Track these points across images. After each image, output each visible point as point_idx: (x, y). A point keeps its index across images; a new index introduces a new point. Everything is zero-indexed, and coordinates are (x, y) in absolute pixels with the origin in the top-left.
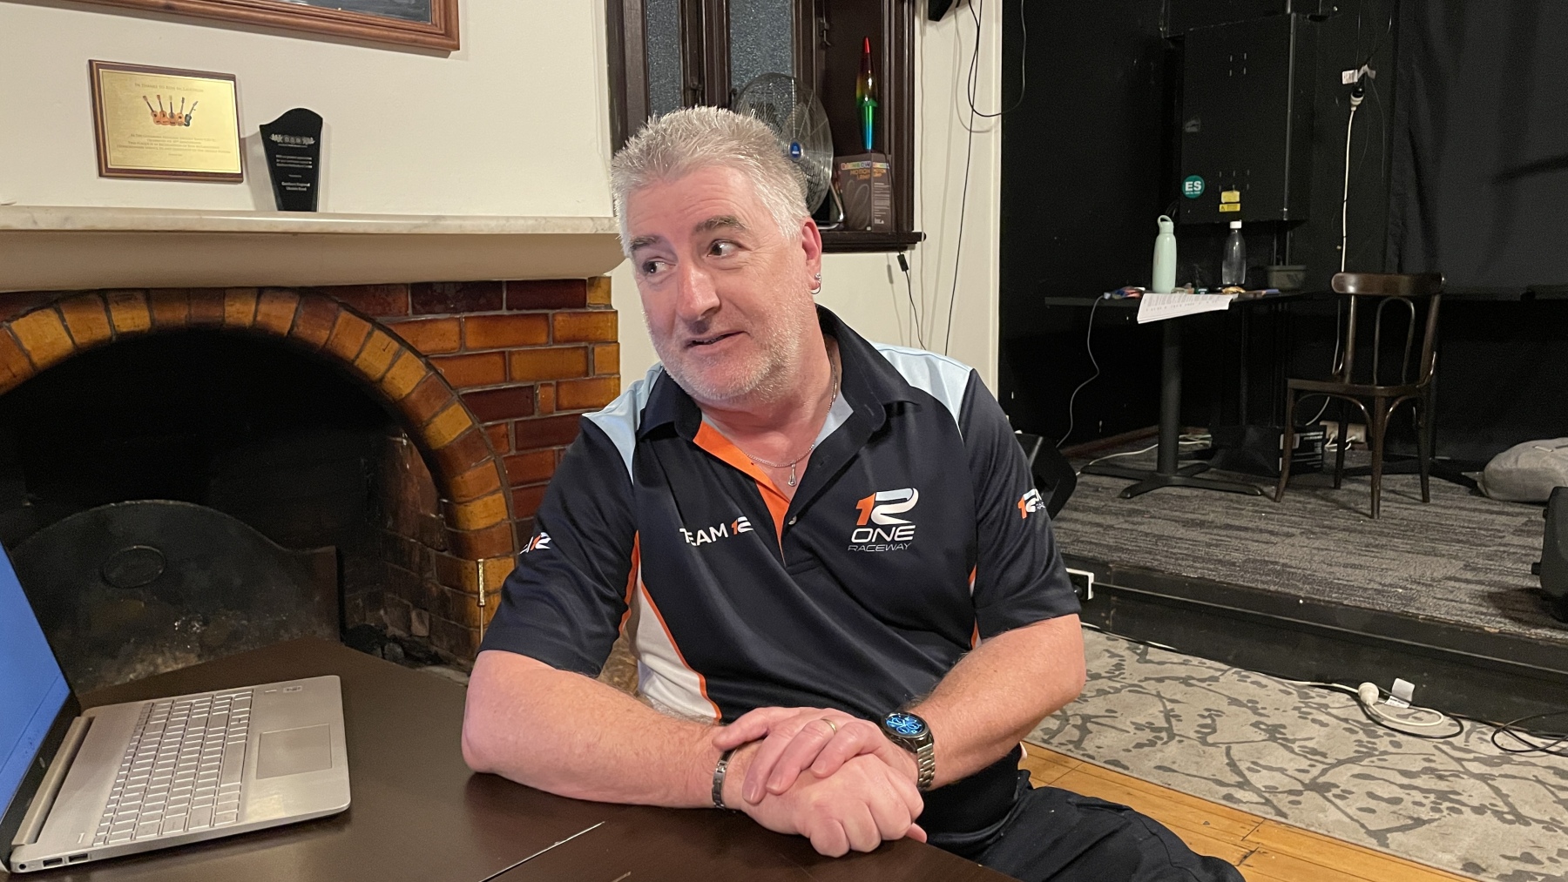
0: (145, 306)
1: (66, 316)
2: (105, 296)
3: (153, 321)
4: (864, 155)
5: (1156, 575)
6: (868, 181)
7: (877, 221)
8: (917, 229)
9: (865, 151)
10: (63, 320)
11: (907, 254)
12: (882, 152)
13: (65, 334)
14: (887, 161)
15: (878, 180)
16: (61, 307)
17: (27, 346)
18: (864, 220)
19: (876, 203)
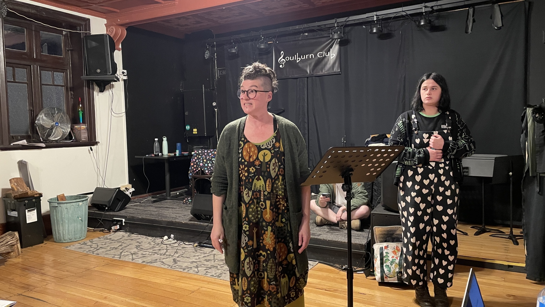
4: (79, 124)
5: (135, 218)
6: (80, 130)
7: (83, 140)
8: (97, 141)
9: (80, 123)
11: (92, 147)
12: (85, 123)
14: (86, 126)
15: (83, 130)
18: (80, 139)
19: (83, 135)
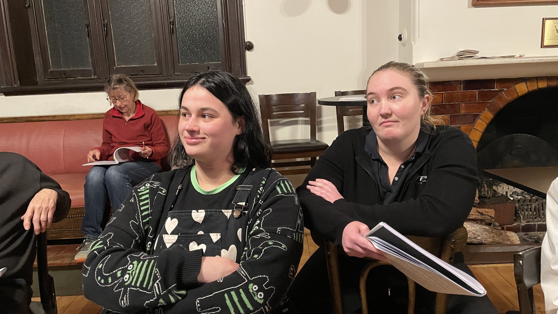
0: (546, 81)
1: (528, 84)
2: (538, 79)
3: (547, 85)
10: (527, 85)
13: (526, 88)
16: (527, 82)
17: (518, 91)
